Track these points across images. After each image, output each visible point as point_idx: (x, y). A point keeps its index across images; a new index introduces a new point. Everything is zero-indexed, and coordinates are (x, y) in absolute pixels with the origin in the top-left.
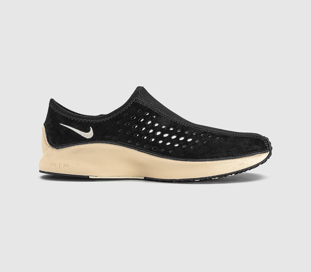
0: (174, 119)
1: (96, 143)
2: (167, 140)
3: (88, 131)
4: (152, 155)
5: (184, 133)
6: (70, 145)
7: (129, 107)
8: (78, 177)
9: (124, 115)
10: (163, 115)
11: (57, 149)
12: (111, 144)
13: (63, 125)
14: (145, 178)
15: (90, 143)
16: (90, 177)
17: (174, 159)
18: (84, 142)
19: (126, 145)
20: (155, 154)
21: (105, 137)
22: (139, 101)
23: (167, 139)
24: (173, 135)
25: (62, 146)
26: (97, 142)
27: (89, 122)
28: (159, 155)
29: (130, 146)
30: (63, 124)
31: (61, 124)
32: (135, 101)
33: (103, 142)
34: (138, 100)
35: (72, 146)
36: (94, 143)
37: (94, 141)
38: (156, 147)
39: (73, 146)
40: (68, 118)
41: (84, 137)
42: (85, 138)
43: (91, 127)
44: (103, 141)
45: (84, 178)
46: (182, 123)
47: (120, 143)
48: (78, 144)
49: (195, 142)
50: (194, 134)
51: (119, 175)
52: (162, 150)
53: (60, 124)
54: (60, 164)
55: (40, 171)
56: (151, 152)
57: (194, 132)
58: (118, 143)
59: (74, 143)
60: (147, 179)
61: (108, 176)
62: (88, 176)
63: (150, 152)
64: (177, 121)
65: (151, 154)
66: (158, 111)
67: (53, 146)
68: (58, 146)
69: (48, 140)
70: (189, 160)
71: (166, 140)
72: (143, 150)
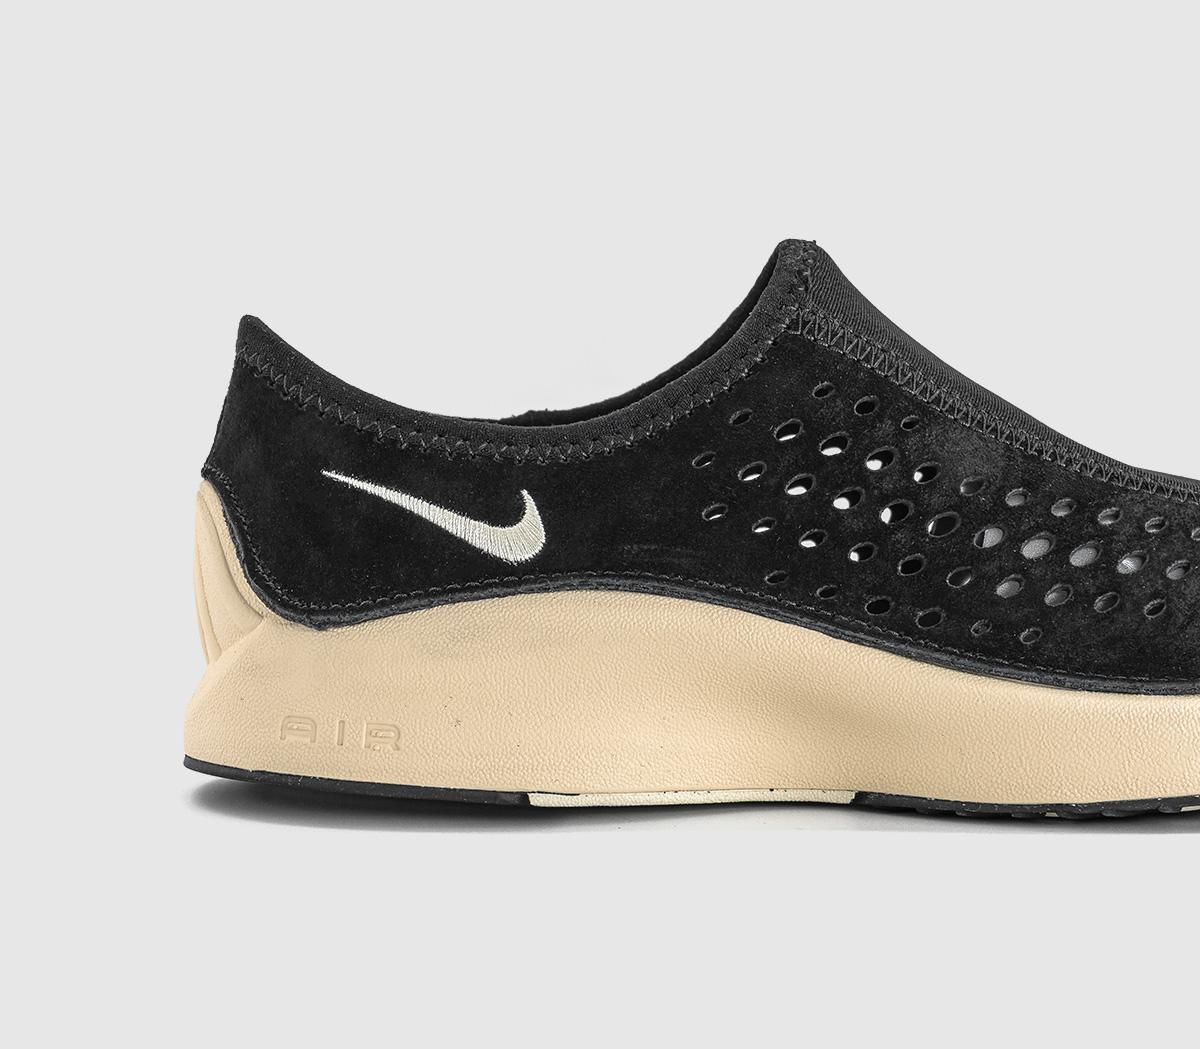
0: (1023, 439)
1: (572, 588)
2: (1000, 568)
3: (507, 515)
4: (920, 658)
5: (1094, 521)
6: (404, 605)
7: (755, 368)
8: (457, 799)
9: (728, 419)
10: (959, 411)
11: (321, 627)
12: (661, 592)
13: (342, 478)
14: (860, 796)
15: (532, 591)
16: (536, 800)
17: (1060, 685)
18: (496, 585)
19: (753, 599)
20: (937, 655)
21: (621, 553)
22: (810, 332)
23: (997, 563)
24: (1028, 536)
25: (352, 610)
26: (576, 582)
27: (508, 460)
28: (961, 656)
29: (782, 607)
30: (346, 475)
31: (332, 475)
32: (789, 327)
33: (611, 581)
34: (805, 324)
35: (415, 608)
36: (557, 589)
37: (557, 578)
38: (937, 609)
39: (423, 607)
40: (372, 434)
41: (487, 555)
42: (497, 561)
43: (525, 493)
44: (614, 577)
45: (499, 807)
46: (1069, 462)
47: (720, 591)
48: (458, 596)
49: (1164, 577)
50: (1150, 526)
51: (708, 785)
52: (976, 631)
53: (325, 473)
54: (342, 722)
55: (192, 764)
56: (911, 644)
57: (1146, 517)
58: (706, 589)
59: (428, 595)
60: (866, 803)
61: (641, 788)
62: (524, 796)
63: (904, 642)
64: (1040, 452)
65: (913, 651)
66: (926, 389)
67: (294, 608)
68: (325, 613)
69: (253, 574)
70: (1150, 687)
71: (991, 568)
72: (861, 629)
